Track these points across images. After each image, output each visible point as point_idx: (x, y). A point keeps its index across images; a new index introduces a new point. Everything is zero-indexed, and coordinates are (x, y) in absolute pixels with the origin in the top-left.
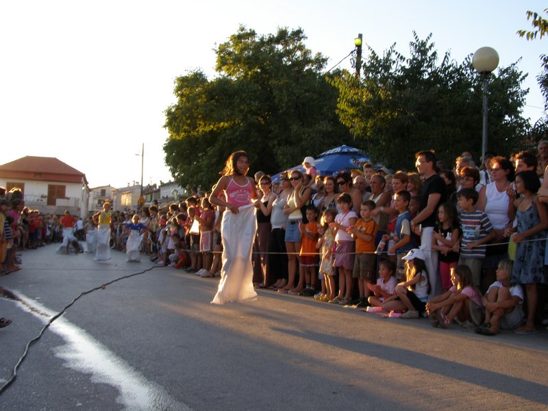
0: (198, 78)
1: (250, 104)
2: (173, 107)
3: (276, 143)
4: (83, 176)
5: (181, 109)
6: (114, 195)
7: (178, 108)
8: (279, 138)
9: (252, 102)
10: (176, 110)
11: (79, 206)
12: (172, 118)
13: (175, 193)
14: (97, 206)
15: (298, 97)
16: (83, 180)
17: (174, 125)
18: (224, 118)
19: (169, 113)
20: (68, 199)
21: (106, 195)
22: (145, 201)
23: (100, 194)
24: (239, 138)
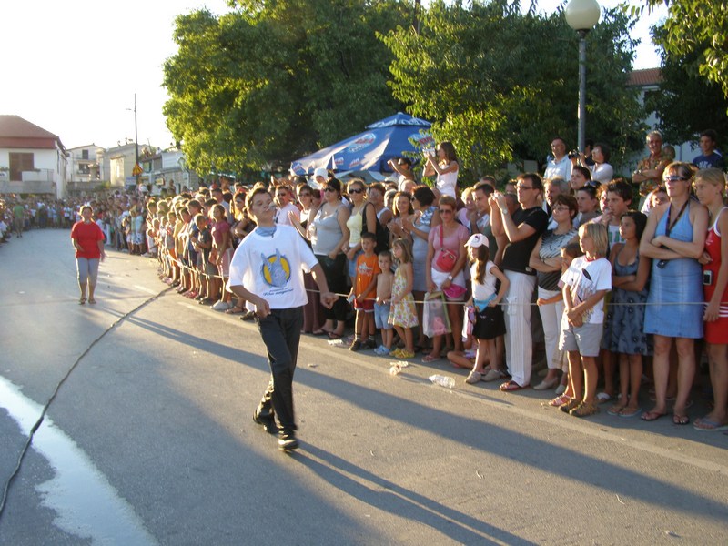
0: (204, 19)
1: (276, 54)
2: (174, 58)
3: (315, 105)
4: (57, 139)
5: (182, 61)
6: (100, 157)
7: (178, 60)
8: (318, 98)
9: (278, 52)
10: (177, 62)
11: (54, 180)
12: (172, 74)
13: (182, 162)
14: (78, 173)
15: (341, 43)
16: (56, 145)
17: (176, 83)
18: (243, 74)
19: (168, 68)
20: (38, 171)
21: (90, 157)
22: (143, 171)
23: (81, 157)
24: (264, 101)
